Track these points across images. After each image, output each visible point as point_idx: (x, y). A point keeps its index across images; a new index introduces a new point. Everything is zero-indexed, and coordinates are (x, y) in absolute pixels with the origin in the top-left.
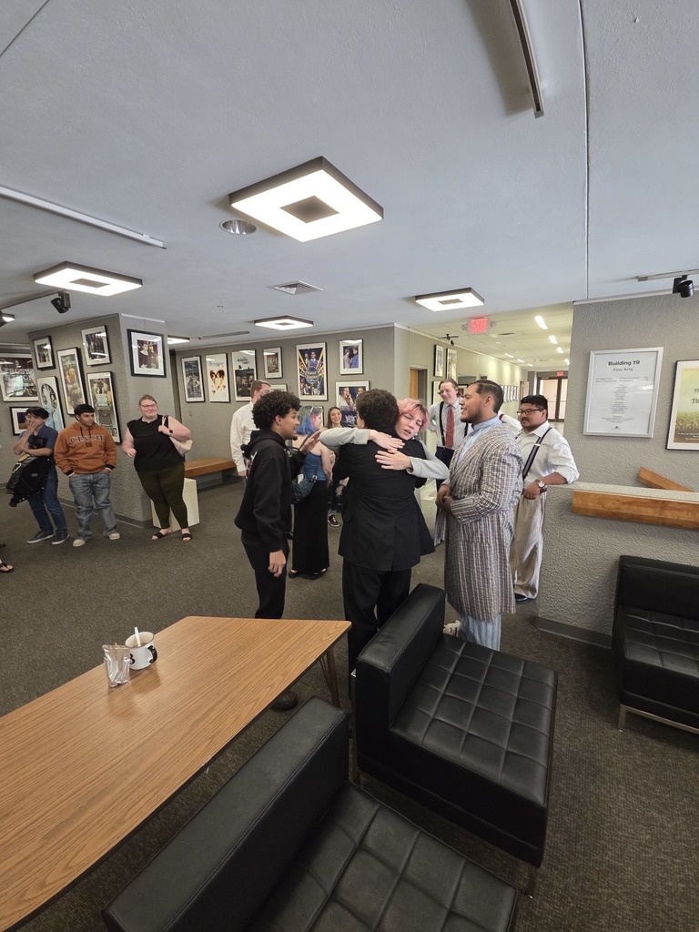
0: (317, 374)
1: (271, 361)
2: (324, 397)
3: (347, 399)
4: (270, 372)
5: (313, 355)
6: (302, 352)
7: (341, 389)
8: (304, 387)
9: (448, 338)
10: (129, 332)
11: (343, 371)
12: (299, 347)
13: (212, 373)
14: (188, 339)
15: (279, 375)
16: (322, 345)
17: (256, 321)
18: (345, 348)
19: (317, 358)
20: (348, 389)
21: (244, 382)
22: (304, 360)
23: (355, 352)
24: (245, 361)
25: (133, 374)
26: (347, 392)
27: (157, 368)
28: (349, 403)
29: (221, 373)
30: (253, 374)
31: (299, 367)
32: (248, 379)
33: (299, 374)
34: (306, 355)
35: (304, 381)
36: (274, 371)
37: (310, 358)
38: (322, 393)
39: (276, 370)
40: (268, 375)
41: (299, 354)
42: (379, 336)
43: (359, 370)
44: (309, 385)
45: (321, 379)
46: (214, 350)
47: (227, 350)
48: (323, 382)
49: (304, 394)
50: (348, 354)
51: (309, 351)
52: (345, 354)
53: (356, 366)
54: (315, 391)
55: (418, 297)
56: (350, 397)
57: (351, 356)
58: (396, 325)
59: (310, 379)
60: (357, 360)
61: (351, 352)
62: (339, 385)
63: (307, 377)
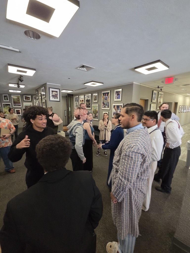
0: (107, 101)
1: (95, 97)
2: (109, 109)
3: (116, 110)
5: (107, 95)
6: (103, 94)
7: (114, 106)
9: (158, 87)
10: (49, 88)
11: (115, 100)
13: (81, 100)
14: (73, 91)
15: (97, 101)
16: (109, 91)
17: (85, 84)
18: (116, 92)
19: (108, 96)
20: (116, 106)
21: (88, 104)
22: (104, 96)
23: (119, 93)
24: (88, 97)
25: (50, 100)
26: (116, 107)
27: (57, 99)
28: (116, 111)
29: (83, 101)
30: (90, 101)
31: (102, 99)
32: (89, 102)
34: (105, 95)
35: (104, 103)
37: (105, 96)
38: (108, 107)
39: (96, 100)
42: (128, 87)
43: (120, 100)
44: (105, 104)
45: (108, 103)
46: (81, 94)
47: (84, 94)
48: (109, 104)
49: (103, 107)
50: (117, 94)
51: (105, 94)
52: (116, 94)
53: (119, 98)
54: (106, 106)
55: (136, 68)
56: (117, 109)
58: (134, 83)
59: (105, 102)
60: (120, 96)
61: (118, 93)
63: (104, 102)
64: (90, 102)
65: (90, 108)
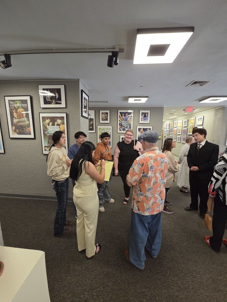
0: (128, 123)
1: (104, 116)
4: (102, 120)
5: (127, 114)
6: (121, 113)
7: (140, 129)
8: (121, 127)
10: (82, 91)
12: (119, 111)
15: (108, 122)
16: (132, 111)
18: (142, 113)
20: (142, 129)
22: (122, 116)
23: (147, 115)
25: (82, 116)
26: (142, 130)
31: (119, 119)
33: (119, 122)
34: (123, 115)
35: (121, 125)
36: (105, 120)
37: (125, 116)
39: (107, 119)
40: (101, 122)
41: (119, 114)
42: (157, 110)
43: (148, 122)
44: (124, 127)
45: (130, 125)
49: (120, 130)
50: (143, 115)
51: (125, 113)
52: (142, 115)
53: (147, 120)
56: (143, 132)
57: (145, 116)
58: (164, 106)
60: (147, 118)
61: (145, 114)
62: (138, 127)
63: (123, 124)
64: (92, 122)
65: (94, 131)
